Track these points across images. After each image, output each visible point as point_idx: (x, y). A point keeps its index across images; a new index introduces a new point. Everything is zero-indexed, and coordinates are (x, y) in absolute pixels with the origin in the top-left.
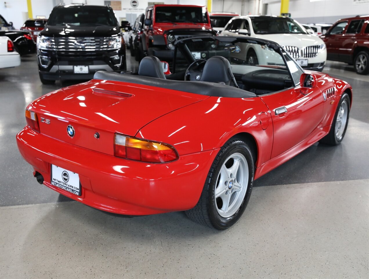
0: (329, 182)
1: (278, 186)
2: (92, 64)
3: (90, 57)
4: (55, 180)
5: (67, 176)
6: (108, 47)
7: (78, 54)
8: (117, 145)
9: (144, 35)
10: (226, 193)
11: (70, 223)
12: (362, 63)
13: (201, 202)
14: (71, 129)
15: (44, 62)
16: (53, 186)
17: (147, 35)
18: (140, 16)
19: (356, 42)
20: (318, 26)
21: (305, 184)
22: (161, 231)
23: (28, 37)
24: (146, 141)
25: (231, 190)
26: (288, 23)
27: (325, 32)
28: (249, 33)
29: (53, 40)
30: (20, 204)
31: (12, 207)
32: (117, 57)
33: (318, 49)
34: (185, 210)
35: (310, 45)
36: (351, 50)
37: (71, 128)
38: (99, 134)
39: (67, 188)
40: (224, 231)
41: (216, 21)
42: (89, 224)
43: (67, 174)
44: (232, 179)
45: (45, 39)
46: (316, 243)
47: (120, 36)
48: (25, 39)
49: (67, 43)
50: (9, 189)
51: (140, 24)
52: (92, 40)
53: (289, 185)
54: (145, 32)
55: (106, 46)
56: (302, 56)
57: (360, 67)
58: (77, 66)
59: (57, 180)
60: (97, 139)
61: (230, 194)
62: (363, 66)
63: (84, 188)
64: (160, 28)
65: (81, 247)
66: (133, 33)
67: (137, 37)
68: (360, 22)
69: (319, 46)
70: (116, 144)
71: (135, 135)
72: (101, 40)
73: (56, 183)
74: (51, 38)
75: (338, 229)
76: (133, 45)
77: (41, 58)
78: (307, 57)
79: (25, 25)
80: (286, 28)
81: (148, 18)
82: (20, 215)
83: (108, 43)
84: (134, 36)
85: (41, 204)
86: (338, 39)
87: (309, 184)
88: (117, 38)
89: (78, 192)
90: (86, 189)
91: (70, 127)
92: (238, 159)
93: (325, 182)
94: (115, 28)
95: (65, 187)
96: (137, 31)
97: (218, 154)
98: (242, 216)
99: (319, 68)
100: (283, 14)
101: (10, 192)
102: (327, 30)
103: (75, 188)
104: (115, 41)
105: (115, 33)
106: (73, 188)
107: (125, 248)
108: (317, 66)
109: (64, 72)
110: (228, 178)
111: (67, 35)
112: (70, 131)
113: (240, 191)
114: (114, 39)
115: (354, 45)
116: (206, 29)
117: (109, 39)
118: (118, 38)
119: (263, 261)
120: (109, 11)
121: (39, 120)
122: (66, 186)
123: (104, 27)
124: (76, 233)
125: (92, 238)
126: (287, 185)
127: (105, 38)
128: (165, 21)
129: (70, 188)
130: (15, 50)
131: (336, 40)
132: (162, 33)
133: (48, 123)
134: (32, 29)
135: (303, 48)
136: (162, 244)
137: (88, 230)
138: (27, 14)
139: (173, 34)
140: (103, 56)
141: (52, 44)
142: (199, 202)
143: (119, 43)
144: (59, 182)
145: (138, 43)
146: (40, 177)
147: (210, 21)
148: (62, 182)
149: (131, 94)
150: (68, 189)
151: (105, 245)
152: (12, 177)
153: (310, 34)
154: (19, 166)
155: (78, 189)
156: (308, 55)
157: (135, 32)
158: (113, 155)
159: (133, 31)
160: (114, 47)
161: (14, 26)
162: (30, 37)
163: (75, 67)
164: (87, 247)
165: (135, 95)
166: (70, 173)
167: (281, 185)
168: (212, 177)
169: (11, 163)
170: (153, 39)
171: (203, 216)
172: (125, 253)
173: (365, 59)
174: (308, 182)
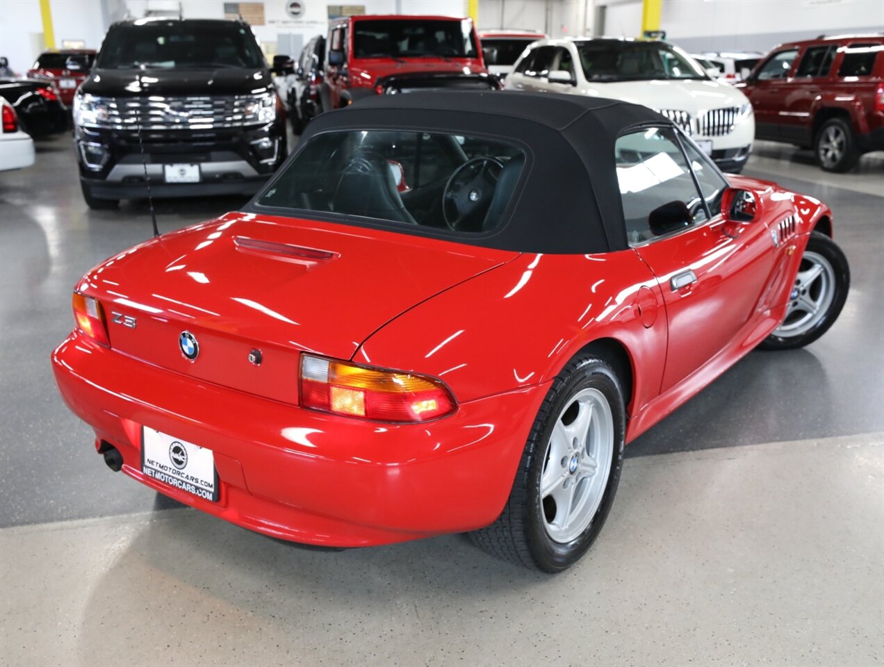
0: (792, 442)
1: (675, 454)
2: (208, 160)
3: (202, 144)
4: (152, 462)
5: (183, 454)
6: (244, 120)
7: (173, 136)
8: (307, 381)
9: (327, 88)
10: (564, 484)
11: (190, 564)
12: (832, 146)
13: (510, 514)
14: (188, 340)
15: (92, 158)
16: (145, 476)
17: (333, 87)
18: (315, 42)
19: (819, 98)
20: (729, 58)
21: (738, 448)
22: (411, 578)
23: (47, 94)
24: (379, 370)
25: (575, 477)
26: (662, 53)
27: (746, 73)
28: (573, 79)
29: (113, 105)
30: (65, 517)
31: (45, 526)
32: (266, 142)
33: (735, 114)
34: (469, 531)
35: (716, 107)
36: (806, 114)
37: (191, 338)
38: (260, 352)
39: (183, 482)
40: (562, 575)
41: (495, 53)
42: (237, 564)
43: (183, 449)
44: (576, 451)
45: (93, 102)
46: (780, 598)
47: (273, 92)
48: (41, 101)
49: (145, 110)
50: (35, 479)
51: (314, 60)
52: (206, 102)
53: (701, 451)
54: (327, 81)
55: (239, 117)
56: (699, 132)
57: (830, 154)
58: (172, 165)
59: (157, 463)
60: (256, 366)
61: (573, 486)
62: (837, 152)
63: (224, 483)
64: (366, 71)
65: (224, 626)
66: (298, 80)
67: (307, 91)
68: (828, 51)
69: (738, 109)
70: (305, 378)
71: (352, 358)
72: (227, 103)
73: (154, 469)
74: (109, 99)
75: (829, 560)
76: (299, 110)
77: (86, 147)
78: (711, 135)
79: (37, 65)
80: (656, 66)
81: (335, 46)
82: (67, 546)
83: (243, 110)
84: (300, 89)
85: (116, 517)
86: (776, 90)
87: (746, 447)
88: (265, 96)
89: (210, 492)
90: (229, 486)
91: (188, 336)
92: (589, 401)
93: (782, 443)
94: (260, 73)
95: (178, 480)
96: (308, 76)
97: (546, 396)
98: (600, 535)
99: (738, 159)
100: (648, 34)
101: (38, 488)
102: (751, 69)
103: (203, 483)
104: (261, 103)
105: (259, 84)
106: (197, 482)
107: (330, 625)
108: (734, 156)
109: (140, 180)
110: (569, 448)
111: (146, 92)
112: (188, 346)
113: (593, 475)
114: (259, 99)
115: (814, 104)
116: (472, 73)
117: (247, 99)
118: (269, 96)
119: (662, 648)
120: (242, 31)
121: (108, 317)
122: (179, 477)
123: (233, 72)
124: (208, 588)
125: (248, 601)
126: (696, 452)
127: (237, 97)
128: (376, 55)
129: (191, 482)
130: (19, 127)
131: (772, 92)
132: (370, 83)
133: (131, 326)
134: (55, 74)
135: (701, 114)
136: (416, 610)
137: (237, 579)
138: (42, 37)
139: (398, 85)
140: (235, 140)
141: (110, 113)
142: (503, 513)
143: (269, 109)
144: (162, 467)
145: (311, 104)
146: (113, 455)
147: (483, 52)
148: (170, 469)
149: (332, 252)
150: (184, 484)
151: (281, 618)
152: (39, 449)
153: (714, 79)
154: (52, 420)
155: (211, 486)
156: (711, 130)
157: (302, 78)
158: (297, 403)
159: (297, 76)
160: (257, 119)
161: (13, 66)
162: (51, 93)
163: (168, 168)
164: (238, 625)
165: (340, 256)
166: (189, 447)
167: (681, 453)
168: (535, 452)
169: (34, 413)
170: (350, 97)
171: (514, 544)
172: (331, 638)
173: (842, 137)
174: (743, 444)
